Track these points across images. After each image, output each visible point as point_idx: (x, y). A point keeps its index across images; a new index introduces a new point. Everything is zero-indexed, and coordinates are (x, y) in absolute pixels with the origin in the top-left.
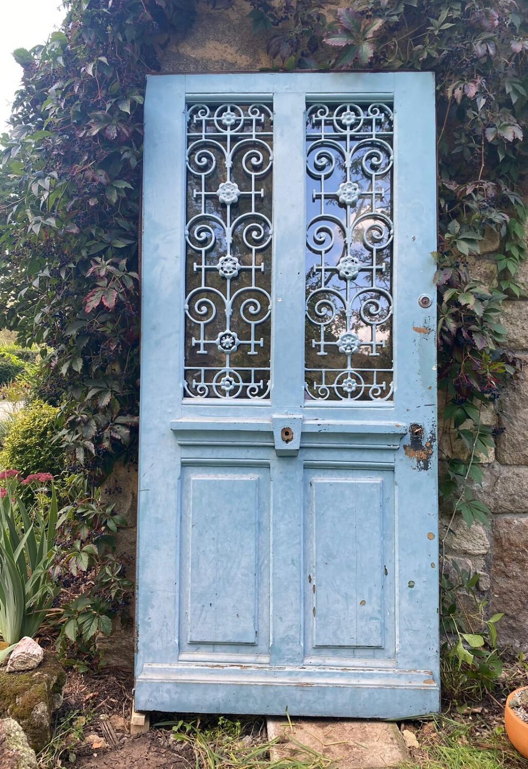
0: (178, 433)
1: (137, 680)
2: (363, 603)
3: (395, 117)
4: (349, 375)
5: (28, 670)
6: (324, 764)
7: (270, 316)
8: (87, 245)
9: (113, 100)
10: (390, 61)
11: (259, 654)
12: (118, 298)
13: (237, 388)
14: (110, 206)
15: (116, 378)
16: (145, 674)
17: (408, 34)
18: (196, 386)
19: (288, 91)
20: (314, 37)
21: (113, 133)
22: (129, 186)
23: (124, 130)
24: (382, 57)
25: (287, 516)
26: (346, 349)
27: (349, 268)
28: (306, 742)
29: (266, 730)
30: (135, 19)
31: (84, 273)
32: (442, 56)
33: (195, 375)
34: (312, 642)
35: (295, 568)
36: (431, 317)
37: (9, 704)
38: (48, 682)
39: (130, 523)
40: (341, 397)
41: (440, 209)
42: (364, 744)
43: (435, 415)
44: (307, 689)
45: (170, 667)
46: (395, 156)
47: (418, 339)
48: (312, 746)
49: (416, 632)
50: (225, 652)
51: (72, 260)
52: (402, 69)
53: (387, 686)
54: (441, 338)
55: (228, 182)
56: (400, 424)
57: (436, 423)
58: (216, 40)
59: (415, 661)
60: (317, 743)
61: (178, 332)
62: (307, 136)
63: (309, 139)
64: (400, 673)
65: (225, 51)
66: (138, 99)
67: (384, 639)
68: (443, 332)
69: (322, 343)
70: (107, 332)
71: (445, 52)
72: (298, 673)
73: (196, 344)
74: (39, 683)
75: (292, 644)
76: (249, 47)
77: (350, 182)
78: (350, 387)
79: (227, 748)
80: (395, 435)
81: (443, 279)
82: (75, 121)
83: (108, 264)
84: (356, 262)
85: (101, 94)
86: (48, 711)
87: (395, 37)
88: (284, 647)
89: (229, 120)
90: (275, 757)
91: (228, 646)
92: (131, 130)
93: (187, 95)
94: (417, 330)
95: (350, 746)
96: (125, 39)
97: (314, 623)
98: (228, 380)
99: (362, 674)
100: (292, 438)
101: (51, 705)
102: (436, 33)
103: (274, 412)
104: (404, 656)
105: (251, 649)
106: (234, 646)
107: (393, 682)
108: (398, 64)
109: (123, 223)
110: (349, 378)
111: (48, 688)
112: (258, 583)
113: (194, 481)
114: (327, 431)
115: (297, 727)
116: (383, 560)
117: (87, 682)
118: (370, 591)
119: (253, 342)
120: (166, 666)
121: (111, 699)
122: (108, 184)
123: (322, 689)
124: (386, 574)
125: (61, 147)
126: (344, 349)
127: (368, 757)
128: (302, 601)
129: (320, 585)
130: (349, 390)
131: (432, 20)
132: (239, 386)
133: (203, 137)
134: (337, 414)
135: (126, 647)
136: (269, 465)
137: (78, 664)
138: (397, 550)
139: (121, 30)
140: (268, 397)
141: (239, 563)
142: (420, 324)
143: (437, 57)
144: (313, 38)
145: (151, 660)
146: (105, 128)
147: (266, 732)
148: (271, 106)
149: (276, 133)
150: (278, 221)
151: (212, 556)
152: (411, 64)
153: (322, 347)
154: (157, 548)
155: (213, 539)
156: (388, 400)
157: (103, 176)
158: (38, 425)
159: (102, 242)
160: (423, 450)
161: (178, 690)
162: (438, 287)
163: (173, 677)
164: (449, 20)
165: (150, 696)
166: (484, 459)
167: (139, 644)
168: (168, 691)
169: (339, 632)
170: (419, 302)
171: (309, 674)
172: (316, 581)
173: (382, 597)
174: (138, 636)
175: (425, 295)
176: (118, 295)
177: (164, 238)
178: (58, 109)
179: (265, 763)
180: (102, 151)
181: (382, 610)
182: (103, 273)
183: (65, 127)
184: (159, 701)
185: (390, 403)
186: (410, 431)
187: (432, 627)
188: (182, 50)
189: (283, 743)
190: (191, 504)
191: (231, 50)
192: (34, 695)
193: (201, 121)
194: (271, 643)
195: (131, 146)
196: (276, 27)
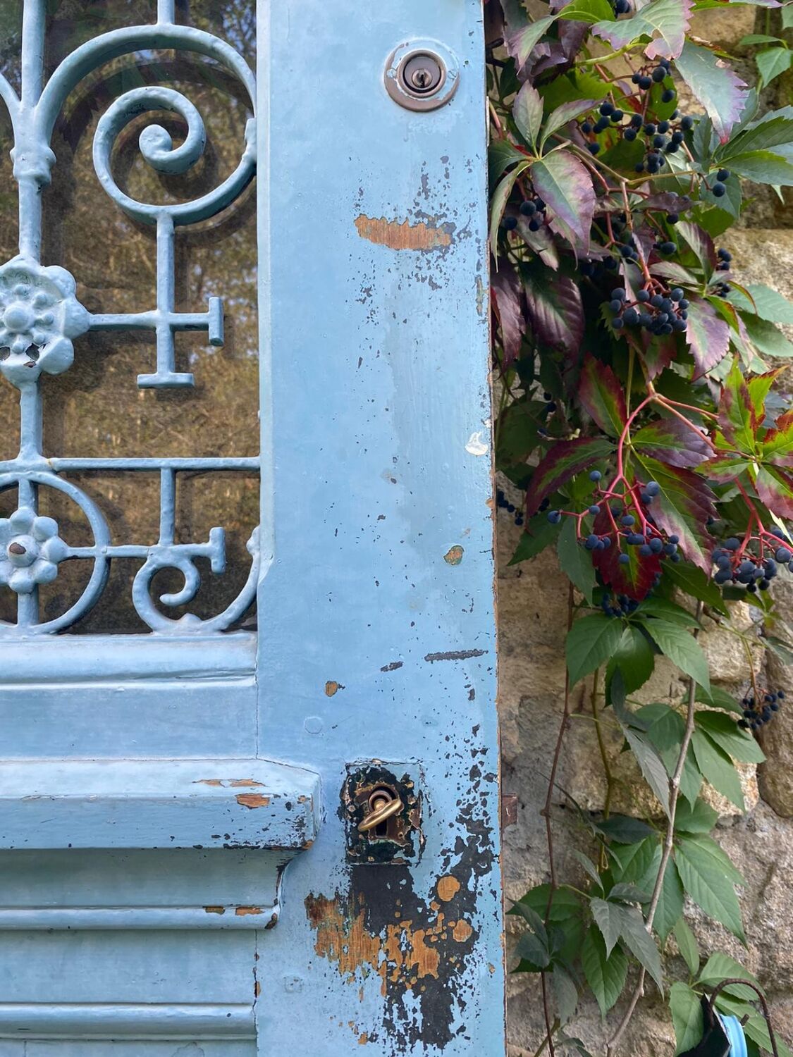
4: (24, 491)
26: (3, 351)
36: (456, 164)
43: (486, 713)
47: (385, 284)
57: (492, 763)
78: (25, 558)
94: (376, 230)
110: (24, 510)
130: (19, 578)
156: (233, 627)
160: (421, 922)
162: (492, 4)
170: (388, 84)
185: (240, 650)
186: (340, 814)
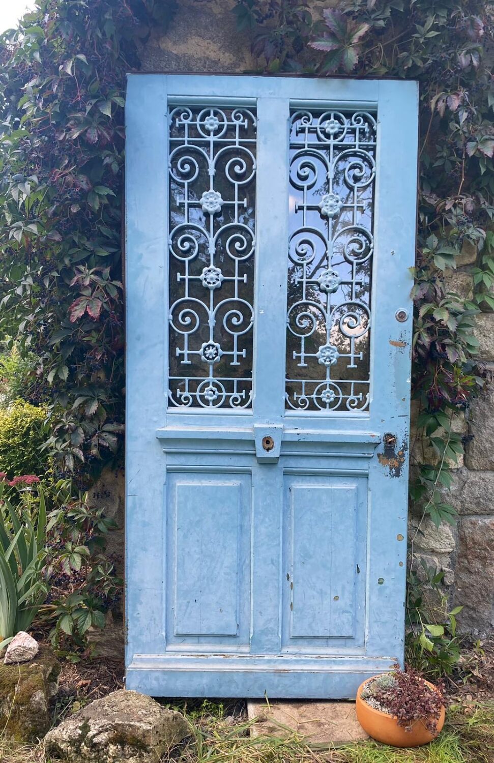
0: (163, 441)
1: (128, 669)
2: (336, 598)
3: (378, 128)
4: (328, 386)
5: (25, 662)
6: (298, 739)
7: (252, 327)
8: (70, 252)
9: (94, 102)
10: (375, 67)
11: (240, 644)
12: (102, 307)
13: (220, 397)
14: (93, 213)
15: (101, 386)
16: (134, 664)
17: (394, 39)
18: (181, 396)
19: (272, 96)
20: (299, 37)
21: (93, 136)
22: (112, 193)
23: (105, 133)
24: (367, 62)
25: (267, 520)
26: (325, 361)
27: (330, 282)
28: (283, 721)
29: (247, 711)
30: (114, 13)
31: (67, 281)
32: (427, 65)
33: (180, 384)
34: (289, 633)
35: (274, 567)
36: (407, 331)
37: (8, 692)
38: (45, 672)
39: (118, 526)
40: (320, 407)
41: (419, 223)
42: (334, 721)
43: (408, 425)
44: (283, 675)
45: (158, 657)
46: (377, 168)
47: (394, 352)
48: (287, 724)
49: (385, 623)
50: (209, 643)
51: (55, 268)
52: (386, 77)
53: (356, 671)
54: (416, 351)
55: (212, 190)
56: (375, 434)
57: (408, 433)
58: (199, 36)
59: (382, 649)
60: (292, 722)
61: (163, 342)
62: (291, 144)
63: (293, 147)
64: (369, 659)
65: (208, 48)
66: (118, 100)
67: (355, 630)
68: (417, 346)
69: (303, 354)
70: (93, 342)
71: (430, 61)
72: (275, 661)
73: (180, 354)
74: (36, 673)
75: (270, 635)
76: (233, 44)
77: (333, 194)
78: (328, 397)
79: (211, 727)
80: (370, 444)
81: (420, 294)
82: (54, 122)
83: (92, 274)
84: (336, 276)
85: (80, 93)
86: (46, 698)
87: (381, 41)
88: (264, 638)
89: (212, 125)
90: (255, 734)
91: (211, 638)
92: (112, 133)
93: (169, 96)
94: (393, 343)
95: (322, 723)
96: (104, 34)
97: (291, 616)
98: (211, 390)
99: (334, 661)
100: (273, 446)
101: (48, 693)
102: (422, 40)
103: (255, 422)
104: (372, 645)
105: (232, 640)
106: (218, 638)
107: (361, 667)
108: (383, 71)
109: (105, 230)
110: (328, 389)
111: (45, 677)
112: (240, 581)
113: (178, 486)
114: (306, 440)
115: (274, 708)
116: (356, 559)
117: (80, 671)
118: (343, 588)
119: (235, 353)
120: (154, 656)
121: (103, 686)
122: (89, 191)
123: (298, 675)
124: (358, 572)
125: (40, 149)
126: (323, 361)
127: (337, 732)
128: (281, 596)
129: (298, 582)
130: (328, 401)
131: (418, 27)
132: (222, 396)
133: (186, 142)
134: (316, 423)
135: (116, 639)
136: (251, 472)
137: (71, 655)
138: (369, 551)
139: (101, 25)
140: (250, 407)
141: (222, 564)
142: (396, 338)
143: (422, 66)
144: (298, 39)
145: (139, 651)
146: (86, 131)
147: (247, 713)
148: (254, 111)
149: (260, 141)
150: (261, 232)
151: (197, 556)
152: (396, 71)
153: (302, 358)
154: (144, 549)
155: (198, 541)
156: (364, 410)
157: (85, 182)
158: (20, 425)
159: (85, 249)
160: (396, 458)
161: (166, 677)
162: (415, 301)
163: (161, 666)
164: (435, 27)
165: (140, 682)
166: (453, 465)
167: (129, 637)
168: (157, 679)
169: (314, 625)
170: (396, 317)
171: (286, 662)
172: (294, 579)
173: (354, 593)
174: (127, 629)
175: (402, 309)
176: (102, 305)
177: (148, 247)
178: (36, 108)
179: (246, 739)
180: (83, 155)
181: (354, 604)
182: (87, 282)
183: (44, 128)
184: (148, 687)
185: (366, 414)
186: (383, 440)
187: (398, 619)
188: (163, 46)
189: (261, 722)
190: (176, 508)
191: (214, 47)
192: (32, 683)
193: (184, 125)
194: (251, 635)
195: (112, 150)
196: (261, 25)
